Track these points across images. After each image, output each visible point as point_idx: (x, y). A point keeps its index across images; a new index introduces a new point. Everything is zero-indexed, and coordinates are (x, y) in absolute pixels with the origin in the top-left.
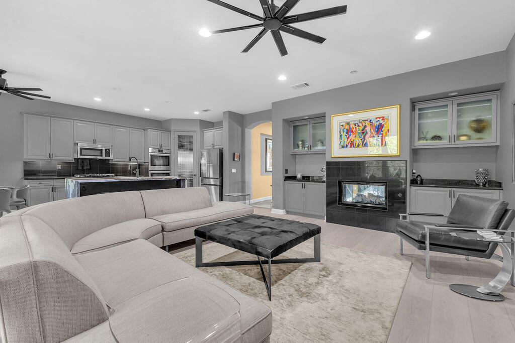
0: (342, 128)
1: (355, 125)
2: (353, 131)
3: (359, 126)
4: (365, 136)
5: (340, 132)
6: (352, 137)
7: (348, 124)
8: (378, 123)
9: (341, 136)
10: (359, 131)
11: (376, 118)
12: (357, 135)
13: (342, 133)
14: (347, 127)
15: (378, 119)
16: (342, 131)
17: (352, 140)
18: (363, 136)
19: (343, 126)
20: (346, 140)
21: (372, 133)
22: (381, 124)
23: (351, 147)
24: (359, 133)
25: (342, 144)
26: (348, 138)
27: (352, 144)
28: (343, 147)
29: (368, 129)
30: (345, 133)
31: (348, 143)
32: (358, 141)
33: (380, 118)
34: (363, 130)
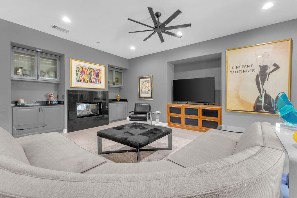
0: (78, 69)
1: (86, 69)
2: (84, 73)
3: (88, 71)
4: (91, 77)
5: (76, 71)
6: (84, 76)
7: (82, 68)
8: (97, 72)
9: (77, 74)
10: (88, 74)
11: (96, 69)
12: (87, 75)
13: (78, 72)
14: (81, 69)
15: (97, 70)
16: (78, 71)
17: (84, 78)
18: (90, 77)
19: (78, 68)
20: (80, 77)
21: (94, 76)
22: (98, 72)
23: (83, 82)
24: (88, 75)
25: (78, 79)
26: (82, 76)
27: (84, 80)
28: (78, 81)
29: (93, 73)
30: (80, 73)
31: (82, 79)
32: (87, 79)
33: (98, 69)
34: (90, 74)
